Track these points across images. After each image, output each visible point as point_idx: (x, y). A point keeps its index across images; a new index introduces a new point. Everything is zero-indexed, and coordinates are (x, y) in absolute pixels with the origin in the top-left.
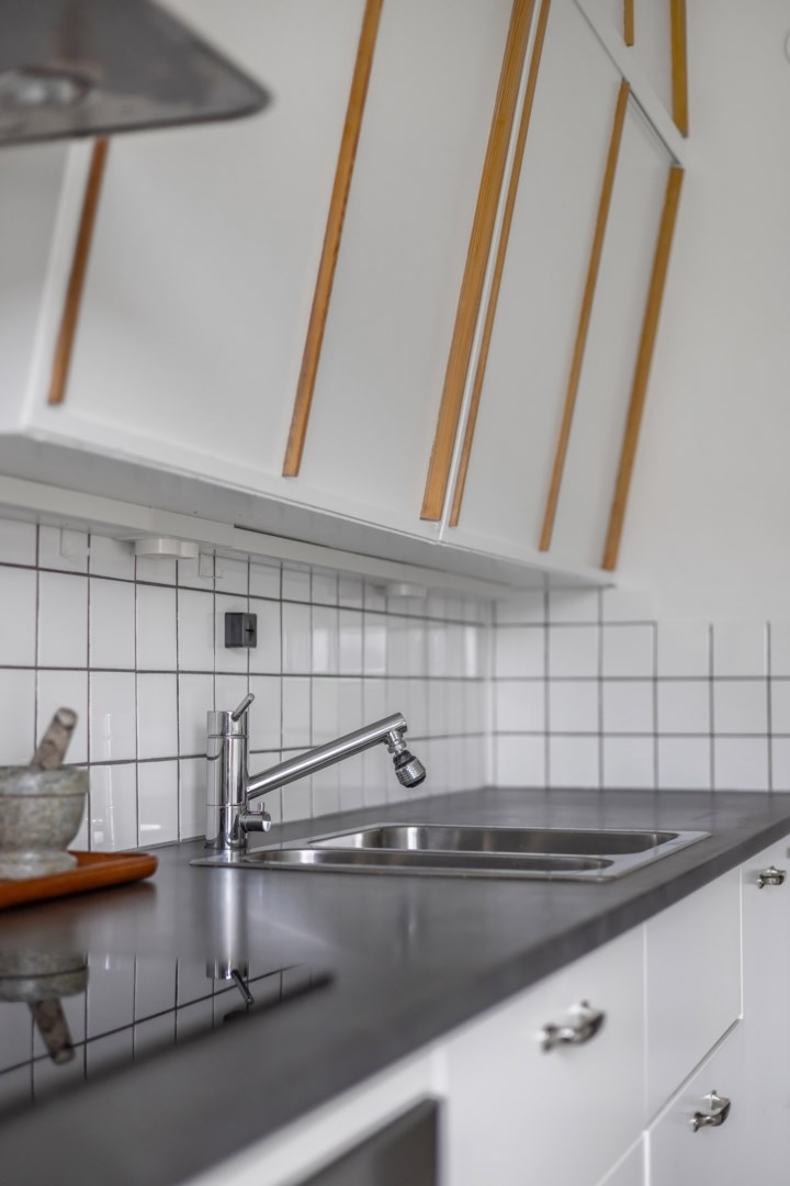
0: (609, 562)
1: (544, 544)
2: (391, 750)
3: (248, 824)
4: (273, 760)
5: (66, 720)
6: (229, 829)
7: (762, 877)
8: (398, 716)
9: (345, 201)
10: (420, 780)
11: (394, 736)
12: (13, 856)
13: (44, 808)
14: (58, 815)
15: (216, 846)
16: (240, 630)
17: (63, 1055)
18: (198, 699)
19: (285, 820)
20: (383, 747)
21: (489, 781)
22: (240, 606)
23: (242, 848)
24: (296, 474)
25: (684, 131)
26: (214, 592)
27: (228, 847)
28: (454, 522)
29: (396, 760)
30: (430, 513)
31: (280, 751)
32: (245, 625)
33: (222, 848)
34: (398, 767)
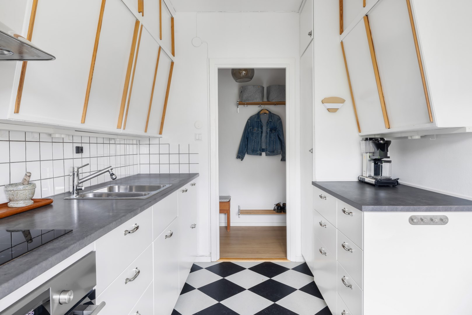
0: (160, 133)
1: (146, 131)
2: (110, 173)
3: (79, 189)
4: (89, 174)
5: (28, 175)
6: (75, 188)
7: (183, 191)
8: (111, 167)
9: (93, 70)
10: (116, 178)
11: (110, 170)
12: (17, 202)
13: (24, 192)
14: (28, 194)
15: (72, 193)
16: (79, 150)
17: (30, 241)
18: (69, 164)
19: (92, 185)
20: (108, 172)
21: (139, 173)
22: (80, 145)
23: (78, 194)
24: (84, 123)
25: (174, 56)
26: (73, 143)
27: (75, 193)
28: (124, 129)
29: (111, 175)
30: (119, 127)
31: (90, 172)
32: (80, 149)
33: (73, 193)
34: (111, 176)
